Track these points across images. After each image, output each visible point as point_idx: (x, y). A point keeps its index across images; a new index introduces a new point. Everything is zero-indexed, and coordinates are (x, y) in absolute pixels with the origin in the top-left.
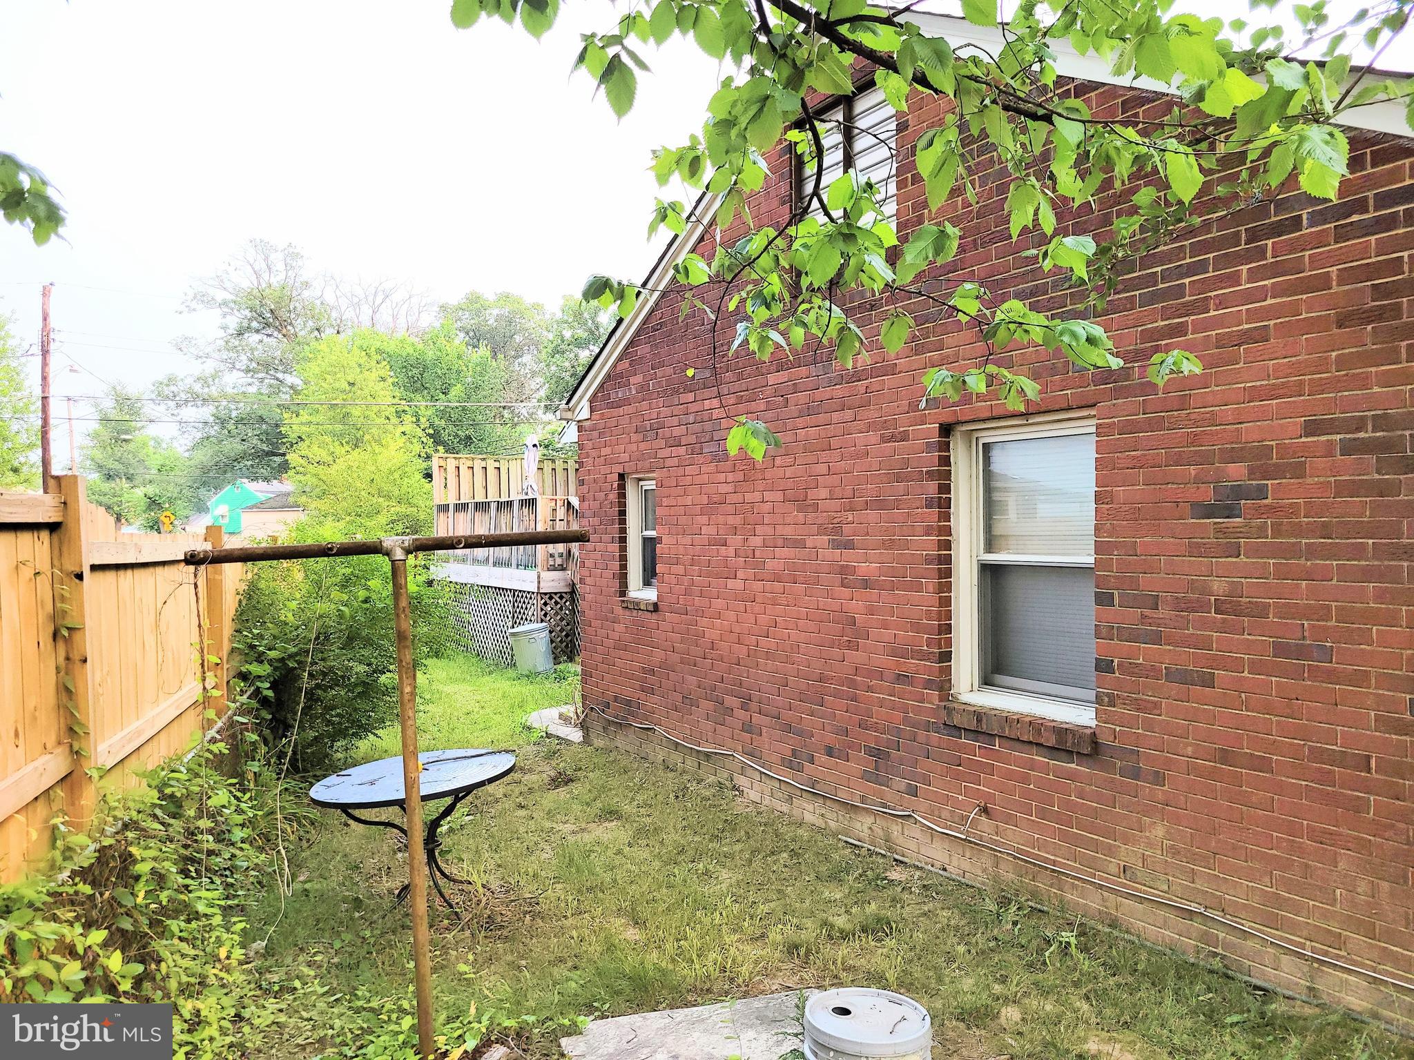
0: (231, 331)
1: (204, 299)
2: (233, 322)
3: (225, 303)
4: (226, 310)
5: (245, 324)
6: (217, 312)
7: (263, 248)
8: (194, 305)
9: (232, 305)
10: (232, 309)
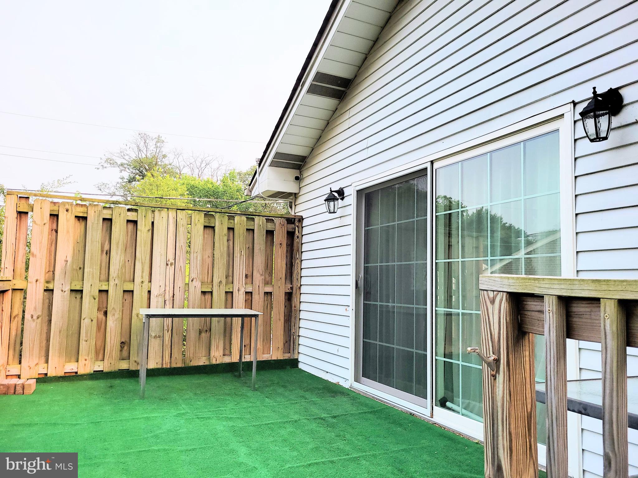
0: (126, 180)
1: (111, 162)
2: (126, 175)
3: (122, 165)
4: (122, 168)
5: (132, 176)
6: (117, 169)
7: (144, 137)
8: (105, 165)
9: (126, 166)
10: (125, 168)
